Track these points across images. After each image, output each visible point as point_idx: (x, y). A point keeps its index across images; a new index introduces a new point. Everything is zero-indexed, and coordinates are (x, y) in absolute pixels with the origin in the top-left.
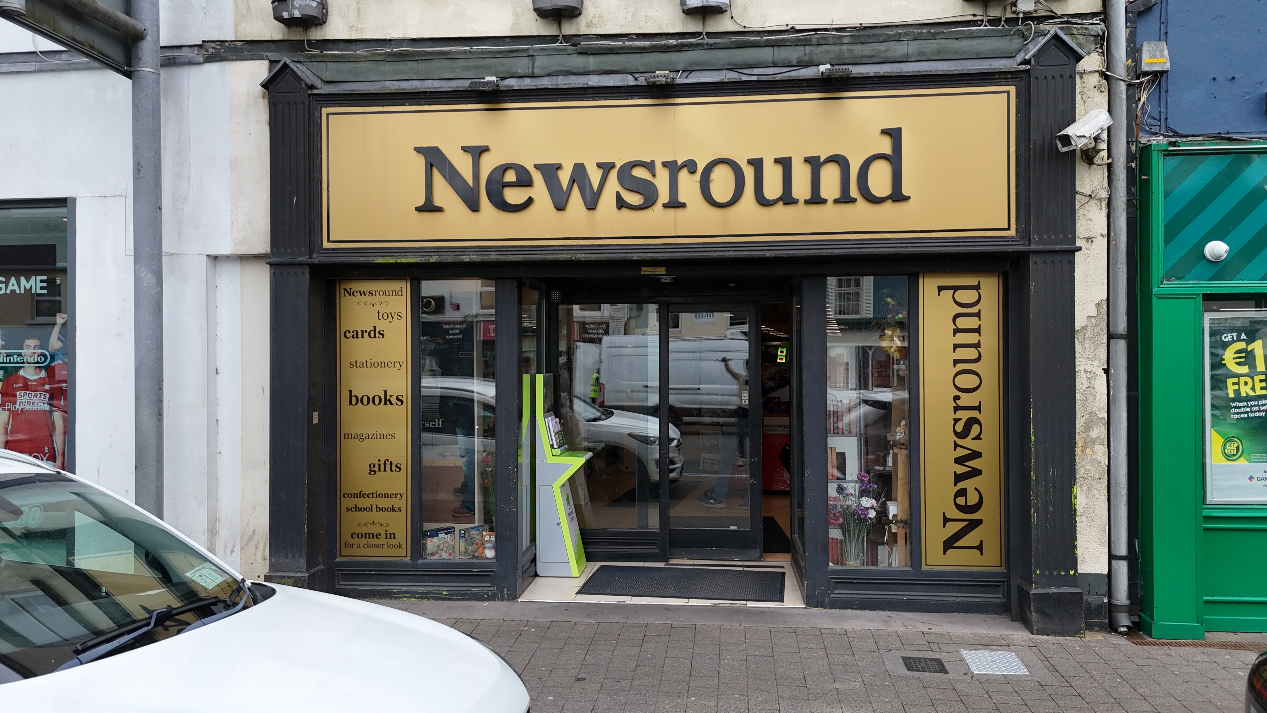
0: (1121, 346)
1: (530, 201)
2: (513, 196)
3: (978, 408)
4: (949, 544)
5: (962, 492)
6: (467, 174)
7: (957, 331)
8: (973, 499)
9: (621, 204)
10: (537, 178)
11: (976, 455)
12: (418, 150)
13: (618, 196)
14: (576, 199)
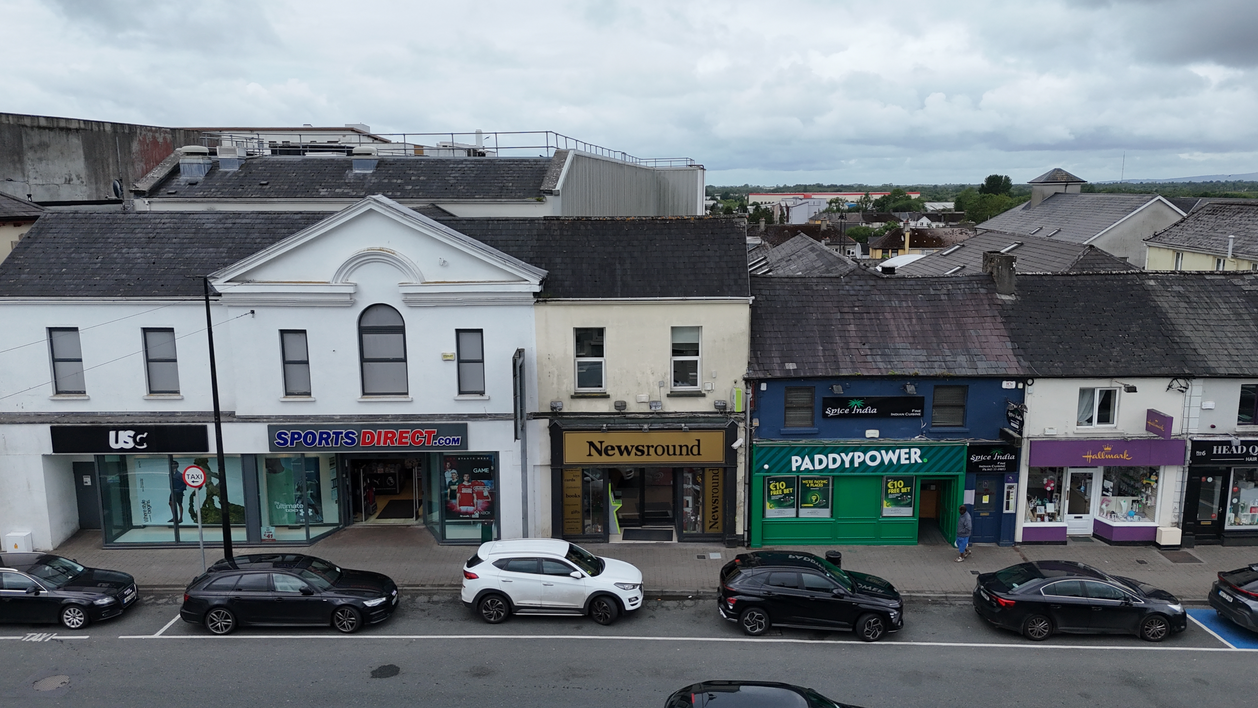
0: (747, 486)
1: (614, 454)
2: (610, 452)
3: (718, 497)
4: (710, 527)
5: (714, 516)
6: (599, 447)
7: (713, 479)
8: (716, 517)
9: (636, 454)
10: (616, 448)
11: (717, 507)
12: (587, 442)
13: (635, 453)
14: (625, 453)
